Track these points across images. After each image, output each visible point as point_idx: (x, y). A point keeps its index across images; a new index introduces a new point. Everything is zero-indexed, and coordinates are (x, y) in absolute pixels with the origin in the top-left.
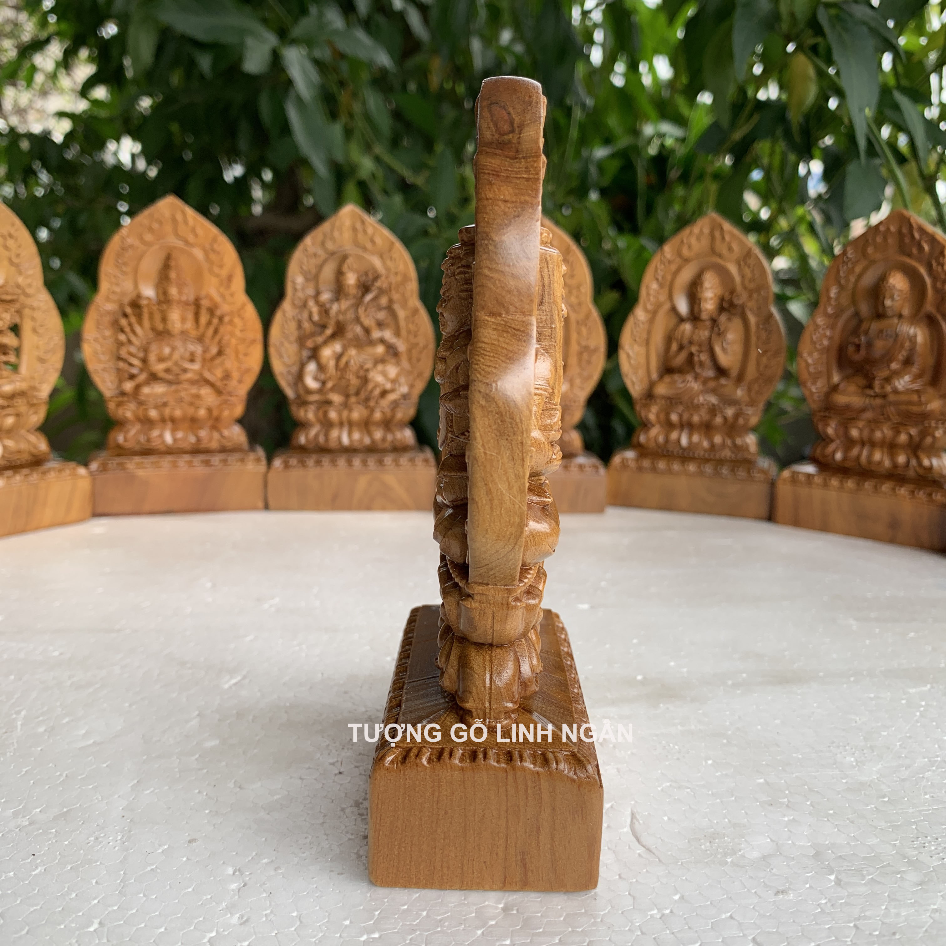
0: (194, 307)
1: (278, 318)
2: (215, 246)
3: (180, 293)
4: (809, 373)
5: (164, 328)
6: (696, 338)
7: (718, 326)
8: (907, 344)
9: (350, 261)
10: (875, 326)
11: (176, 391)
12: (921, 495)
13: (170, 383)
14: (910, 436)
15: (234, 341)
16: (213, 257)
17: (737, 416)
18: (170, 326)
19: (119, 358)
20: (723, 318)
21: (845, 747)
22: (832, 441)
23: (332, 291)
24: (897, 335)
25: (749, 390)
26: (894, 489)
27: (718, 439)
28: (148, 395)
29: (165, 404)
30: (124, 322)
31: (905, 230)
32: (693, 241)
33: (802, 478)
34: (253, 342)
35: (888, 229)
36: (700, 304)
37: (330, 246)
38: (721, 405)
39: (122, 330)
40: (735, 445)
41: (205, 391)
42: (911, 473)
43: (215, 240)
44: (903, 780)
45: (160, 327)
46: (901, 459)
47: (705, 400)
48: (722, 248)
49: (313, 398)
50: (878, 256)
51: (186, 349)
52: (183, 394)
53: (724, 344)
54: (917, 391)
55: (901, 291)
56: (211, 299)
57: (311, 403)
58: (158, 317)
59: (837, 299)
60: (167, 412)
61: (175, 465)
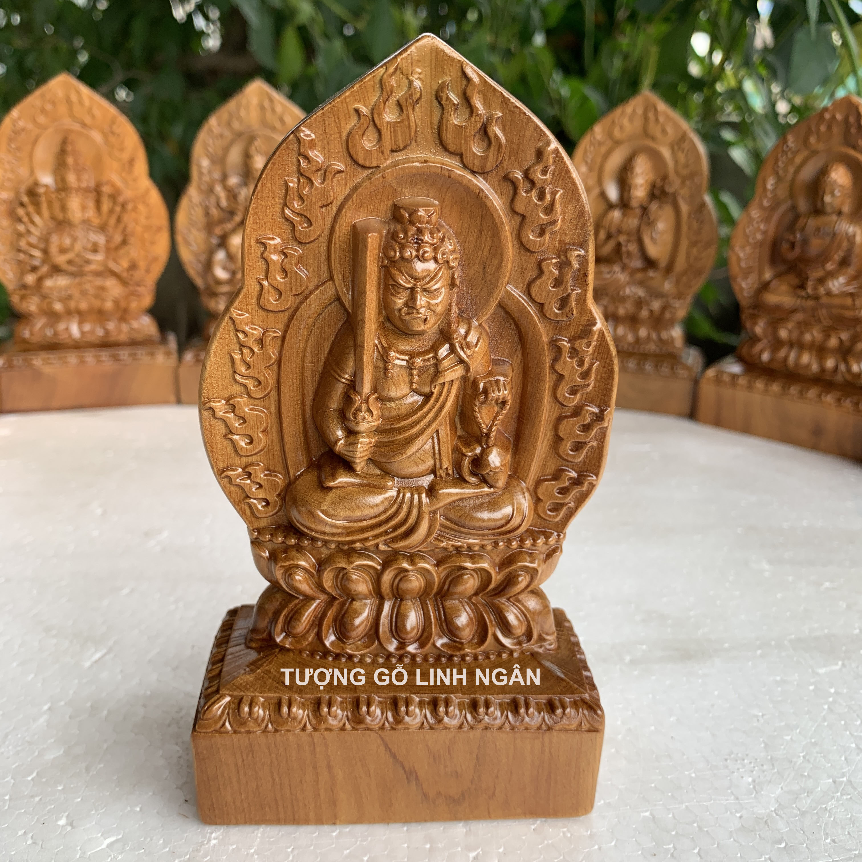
0: (95, 193)
1: (184, 203)
2: (115, 127)
3: (79, 180)
4: (740, 267)
5: (64, 217)
6: (625, 227)
7: (647, 214)
8: (845, 244)
9: (258, 143)
10: (812, 223)
11: (80, 284)
12: (848, 403)
13: (73, 275)
14: (841, 341)
15: (139, 229)
16: (113, 139)
17: (664, 308)
18: (70, 216)
19: (19, 251)
20: (654, 207)
21: (743, 760)
22: (759, 340)
23: (240, 175)
24: (834, 234)
25: (678, 282)
26: (820, 396)
27: (643, 332)
28: (51, 289)
29: (70, 297)
30: (21, 212)
31: (852, 119)
32: (625, 122)
33: (726, 378)
34: (159, 229)
35: (834, 117)
36: (630, 191)
37: (236, 125)
38: (648, 298)
39: (19, 220)
40: (660, 340)
41: (111, 283)
42: (839, 378)
43: (113, 122)
44: (803, 814)
45: (60, 216)
46: (830, 363)
47: (632, 291)
48: (655, 130)
49: (225, 289)
50: (821, 146)
51: (88, 240)
52: (87, 286)
53: (654, 234)
54: (852, 295)
55: (842, 186)
56: (113, 185)
57: (223, 294)
58: (57, 206)
59: (774, 190)
60: (72, 305)
61: (82, 362)
